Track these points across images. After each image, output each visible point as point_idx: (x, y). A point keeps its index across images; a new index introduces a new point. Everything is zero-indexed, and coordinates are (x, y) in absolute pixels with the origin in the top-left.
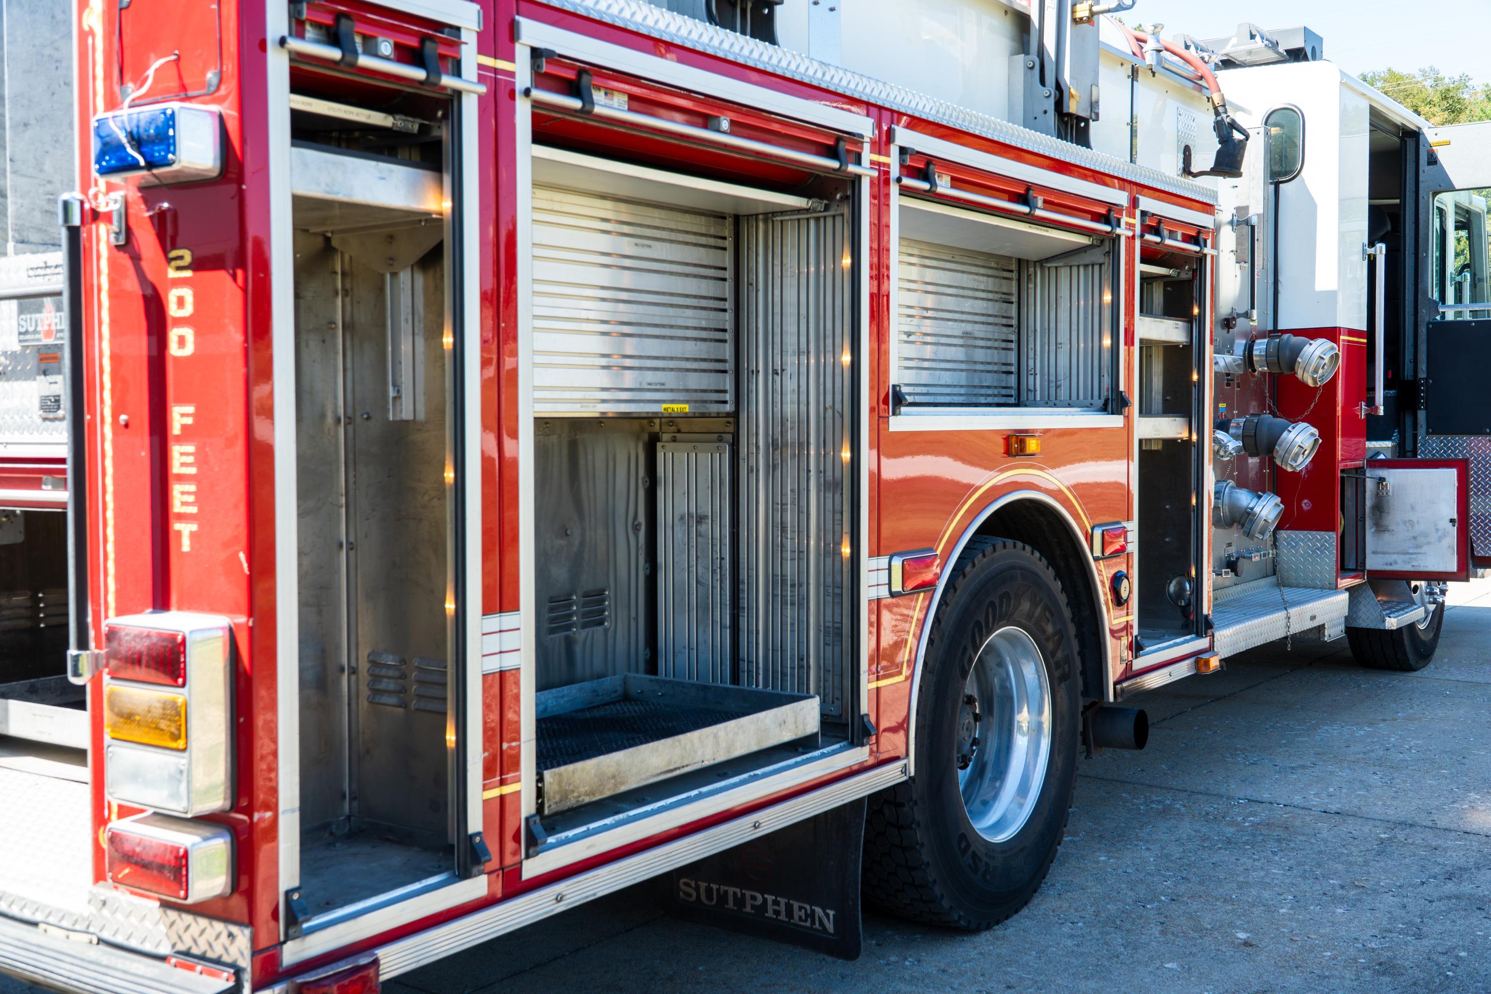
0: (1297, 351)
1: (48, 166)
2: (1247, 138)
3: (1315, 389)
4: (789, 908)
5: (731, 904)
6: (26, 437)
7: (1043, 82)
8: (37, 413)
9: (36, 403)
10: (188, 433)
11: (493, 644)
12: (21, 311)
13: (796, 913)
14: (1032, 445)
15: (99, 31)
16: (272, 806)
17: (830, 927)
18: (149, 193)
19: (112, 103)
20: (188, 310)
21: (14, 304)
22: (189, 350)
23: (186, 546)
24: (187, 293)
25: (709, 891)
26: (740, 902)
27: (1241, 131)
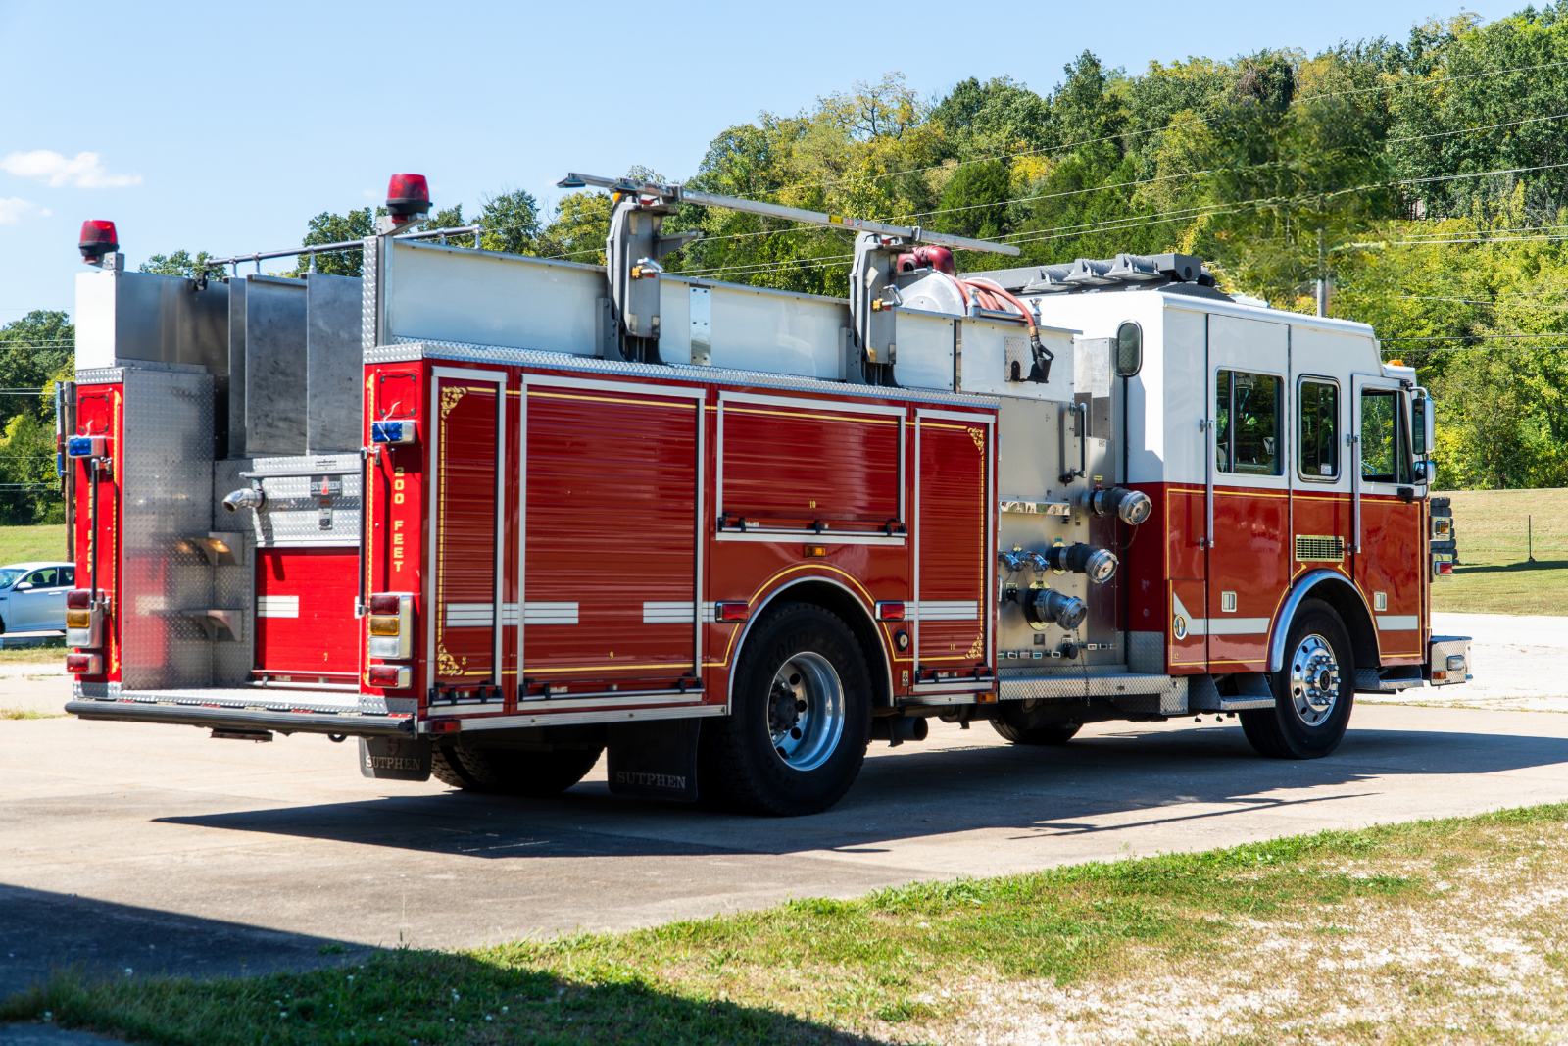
0: (1120, 498)
1: (324, 415)
2: (1052, 357)
3: (1134, 527)
4: (667, 779)
5: (641, 783)
6: (313, 538)
7: (856, 344)
8: (318, 527)
9: (318, 522)
10: (400, 530)
11: (507, 614)
12: (312, 481)
13: (670, 782)
14: (819, 551)
15: (372, 389)
16: (426, 658)
17: (683, 786)
18: (388, 447)
19: (378, 417)
20: (402, 488)
21: (309, 479)
22: (401, 501)
23: (398, 569)
24: (402, 482)
25: (631, 776)
26: (645, 780)
27: (1048, 353)
